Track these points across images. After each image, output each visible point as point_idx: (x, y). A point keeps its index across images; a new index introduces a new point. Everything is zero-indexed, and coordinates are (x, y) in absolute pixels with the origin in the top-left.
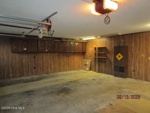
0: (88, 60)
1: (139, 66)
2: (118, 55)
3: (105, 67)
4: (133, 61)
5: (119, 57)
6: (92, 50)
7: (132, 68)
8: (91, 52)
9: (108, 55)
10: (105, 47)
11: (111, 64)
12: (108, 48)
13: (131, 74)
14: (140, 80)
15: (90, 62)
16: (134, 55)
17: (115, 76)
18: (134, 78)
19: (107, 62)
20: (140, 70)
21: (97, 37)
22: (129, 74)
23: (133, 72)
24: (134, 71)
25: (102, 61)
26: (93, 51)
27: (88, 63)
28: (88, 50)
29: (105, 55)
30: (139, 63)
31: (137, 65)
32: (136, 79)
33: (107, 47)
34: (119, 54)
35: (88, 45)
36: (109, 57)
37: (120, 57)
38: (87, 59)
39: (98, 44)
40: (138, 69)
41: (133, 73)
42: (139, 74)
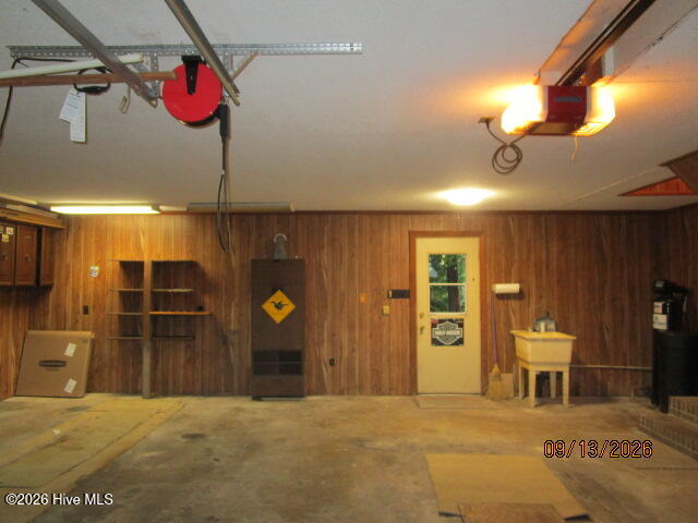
0: (67, 333)
1: (352, 340)
2: (272, 299)
3: (190, 361)
4: (326, 324)
5: (279, 306)
6: (101, 273)
7: (325, 352)
8: (91, 289)
9: (208, 301)
10: (189, 259)
11: (225, 342)
12: (208, 266)
13: (320, 377)
14: (354, 394)
15: (88, 346)
16: (329, 299)
17: (257, 398)
18: (333, 393)
19: (199, 336)
20: (357, 354)
21: (158, 209)
22: (314, 379)
23: (330, 369)
24: (332, 362)
25: (171, 334)
26: (109, 280)
27: (70, 350)
28: (67, 277)
29: (191, 301)
30: (351, 327)
31: (344, 337)
32: (341, 393)
33: (201, 263)
34: (279, 296)
35: (69, 245)
36: (213, 311)
37: (279, 308)
38: (57, 329)
39: (143, 241)
40: (346, 353)
41: (326, 372)
42: (350, 371)
